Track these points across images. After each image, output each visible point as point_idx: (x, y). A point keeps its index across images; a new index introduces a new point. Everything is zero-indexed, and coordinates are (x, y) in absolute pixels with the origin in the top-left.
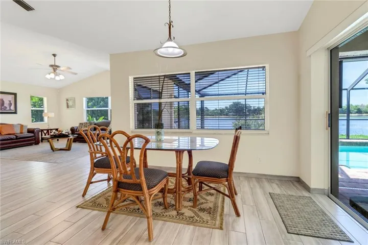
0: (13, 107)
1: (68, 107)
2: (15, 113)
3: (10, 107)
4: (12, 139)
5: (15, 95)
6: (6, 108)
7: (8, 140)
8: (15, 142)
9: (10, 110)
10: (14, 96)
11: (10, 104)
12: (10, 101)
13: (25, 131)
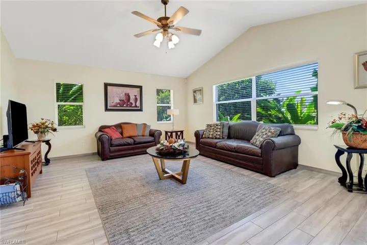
0: (138, 104)
1: (195, 101)
2: (141, 110)
3: (136, 102)
4: (129, 144)
5: (140, 87)
6: (132, 104)
7: (125, 145)
8: (133, 149)
9: (136, 106)
10: (139, 89)
11: (136, 100)
12: (136, 96)
13: (147, 133)
